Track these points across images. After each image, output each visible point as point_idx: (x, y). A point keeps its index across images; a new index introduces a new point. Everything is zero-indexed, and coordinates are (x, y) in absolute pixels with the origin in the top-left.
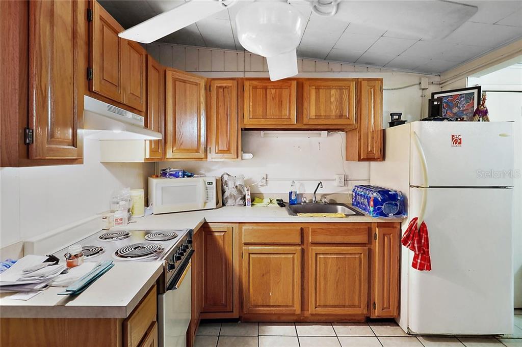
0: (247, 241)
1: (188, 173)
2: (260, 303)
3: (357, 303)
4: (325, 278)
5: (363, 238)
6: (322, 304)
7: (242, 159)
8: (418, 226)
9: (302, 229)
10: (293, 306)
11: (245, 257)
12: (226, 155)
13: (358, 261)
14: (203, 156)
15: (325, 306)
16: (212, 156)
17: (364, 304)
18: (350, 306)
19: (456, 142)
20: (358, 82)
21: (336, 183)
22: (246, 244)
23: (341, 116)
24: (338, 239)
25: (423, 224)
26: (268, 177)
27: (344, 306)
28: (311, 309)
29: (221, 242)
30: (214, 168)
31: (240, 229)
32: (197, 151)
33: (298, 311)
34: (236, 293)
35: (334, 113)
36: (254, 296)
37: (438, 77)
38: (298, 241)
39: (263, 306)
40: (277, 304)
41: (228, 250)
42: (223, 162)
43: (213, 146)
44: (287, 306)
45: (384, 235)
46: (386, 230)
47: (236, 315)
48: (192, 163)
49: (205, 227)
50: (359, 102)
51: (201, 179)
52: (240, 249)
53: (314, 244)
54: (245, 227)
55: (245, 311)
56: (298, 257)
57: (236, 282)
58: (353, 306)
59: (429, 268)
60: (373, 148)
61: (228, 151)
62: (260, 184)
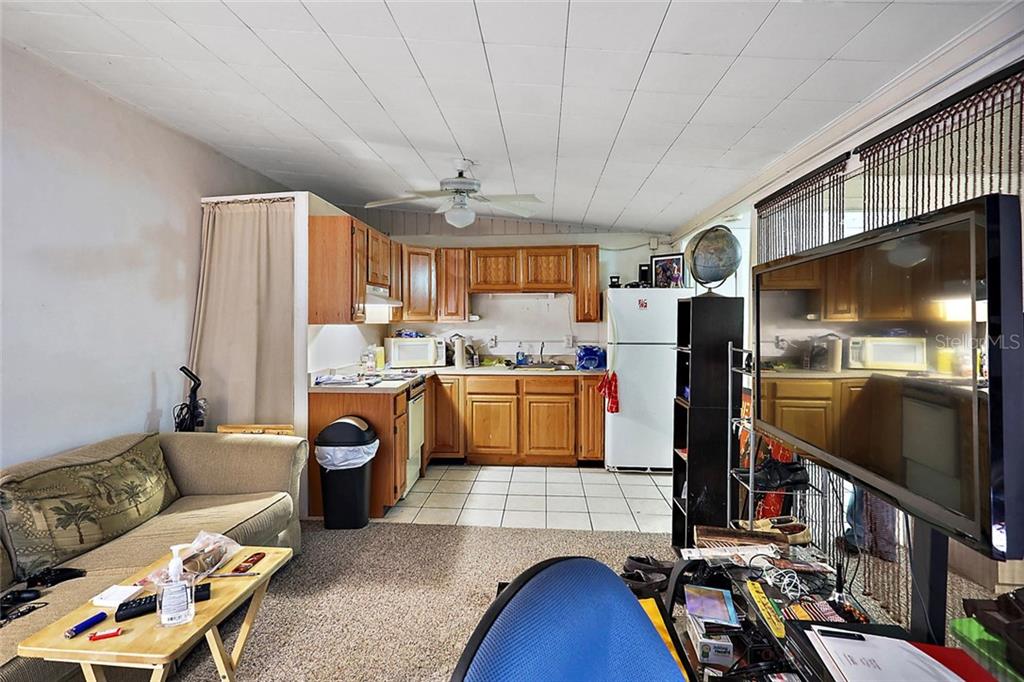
0: (472, 391)
1: (420, 334)
2: (482, 445)
3: (565, 446)
4: (538, 424)
5: (571, 389)
6: (535, 446)
7: (469, 321)
8: (610, 376)
9: (517, 381)
10: (510, 448)
11: (469, 403)
12: (454, 317)
13: (566, 409)
14: (434, 318)
15: (538, 448)
16: (442, 318)
17: (572, 446)
18: (560, 448)
19: (642, 305)
20: (575, 249)
21: (564, 345)
22: (470, 394)
23: (559, 281)
24: (549, 390)
25: (614, 375)
26: (499, 339)
27: (554, 448)
28: (526, 450)
29: (448, 391)
30: (444, 330)
31: (465, 381)
32: (429, 314)
33: (515, 452)
34: (462, 436)
35: (552, 279)
36: (477, 439)
37: (668, 237)
38: (514, 391)
39: (484, 447)
40: (497, 445)
41: (455, 399)
42: (453, 324)
43: (442, 309)
44: (504, 448)
45: (589, 386)
46: (591, 382)
47: (461, 455)
48: (423, 325)
49: (435, 377)
50: (576, 267)
51: (432, 339)
52: (465, 398)
53: (528, 393)
54: (469, 379)
55: (469, 451)
56: (514, 405)
57: (462, 425)
58: (563, 448)
59: (617, 411)
60: (589, 310)
61: (456, 313)
62: (489, 345)
